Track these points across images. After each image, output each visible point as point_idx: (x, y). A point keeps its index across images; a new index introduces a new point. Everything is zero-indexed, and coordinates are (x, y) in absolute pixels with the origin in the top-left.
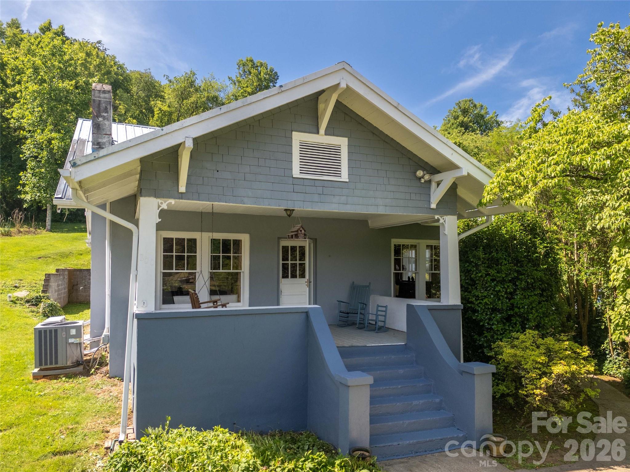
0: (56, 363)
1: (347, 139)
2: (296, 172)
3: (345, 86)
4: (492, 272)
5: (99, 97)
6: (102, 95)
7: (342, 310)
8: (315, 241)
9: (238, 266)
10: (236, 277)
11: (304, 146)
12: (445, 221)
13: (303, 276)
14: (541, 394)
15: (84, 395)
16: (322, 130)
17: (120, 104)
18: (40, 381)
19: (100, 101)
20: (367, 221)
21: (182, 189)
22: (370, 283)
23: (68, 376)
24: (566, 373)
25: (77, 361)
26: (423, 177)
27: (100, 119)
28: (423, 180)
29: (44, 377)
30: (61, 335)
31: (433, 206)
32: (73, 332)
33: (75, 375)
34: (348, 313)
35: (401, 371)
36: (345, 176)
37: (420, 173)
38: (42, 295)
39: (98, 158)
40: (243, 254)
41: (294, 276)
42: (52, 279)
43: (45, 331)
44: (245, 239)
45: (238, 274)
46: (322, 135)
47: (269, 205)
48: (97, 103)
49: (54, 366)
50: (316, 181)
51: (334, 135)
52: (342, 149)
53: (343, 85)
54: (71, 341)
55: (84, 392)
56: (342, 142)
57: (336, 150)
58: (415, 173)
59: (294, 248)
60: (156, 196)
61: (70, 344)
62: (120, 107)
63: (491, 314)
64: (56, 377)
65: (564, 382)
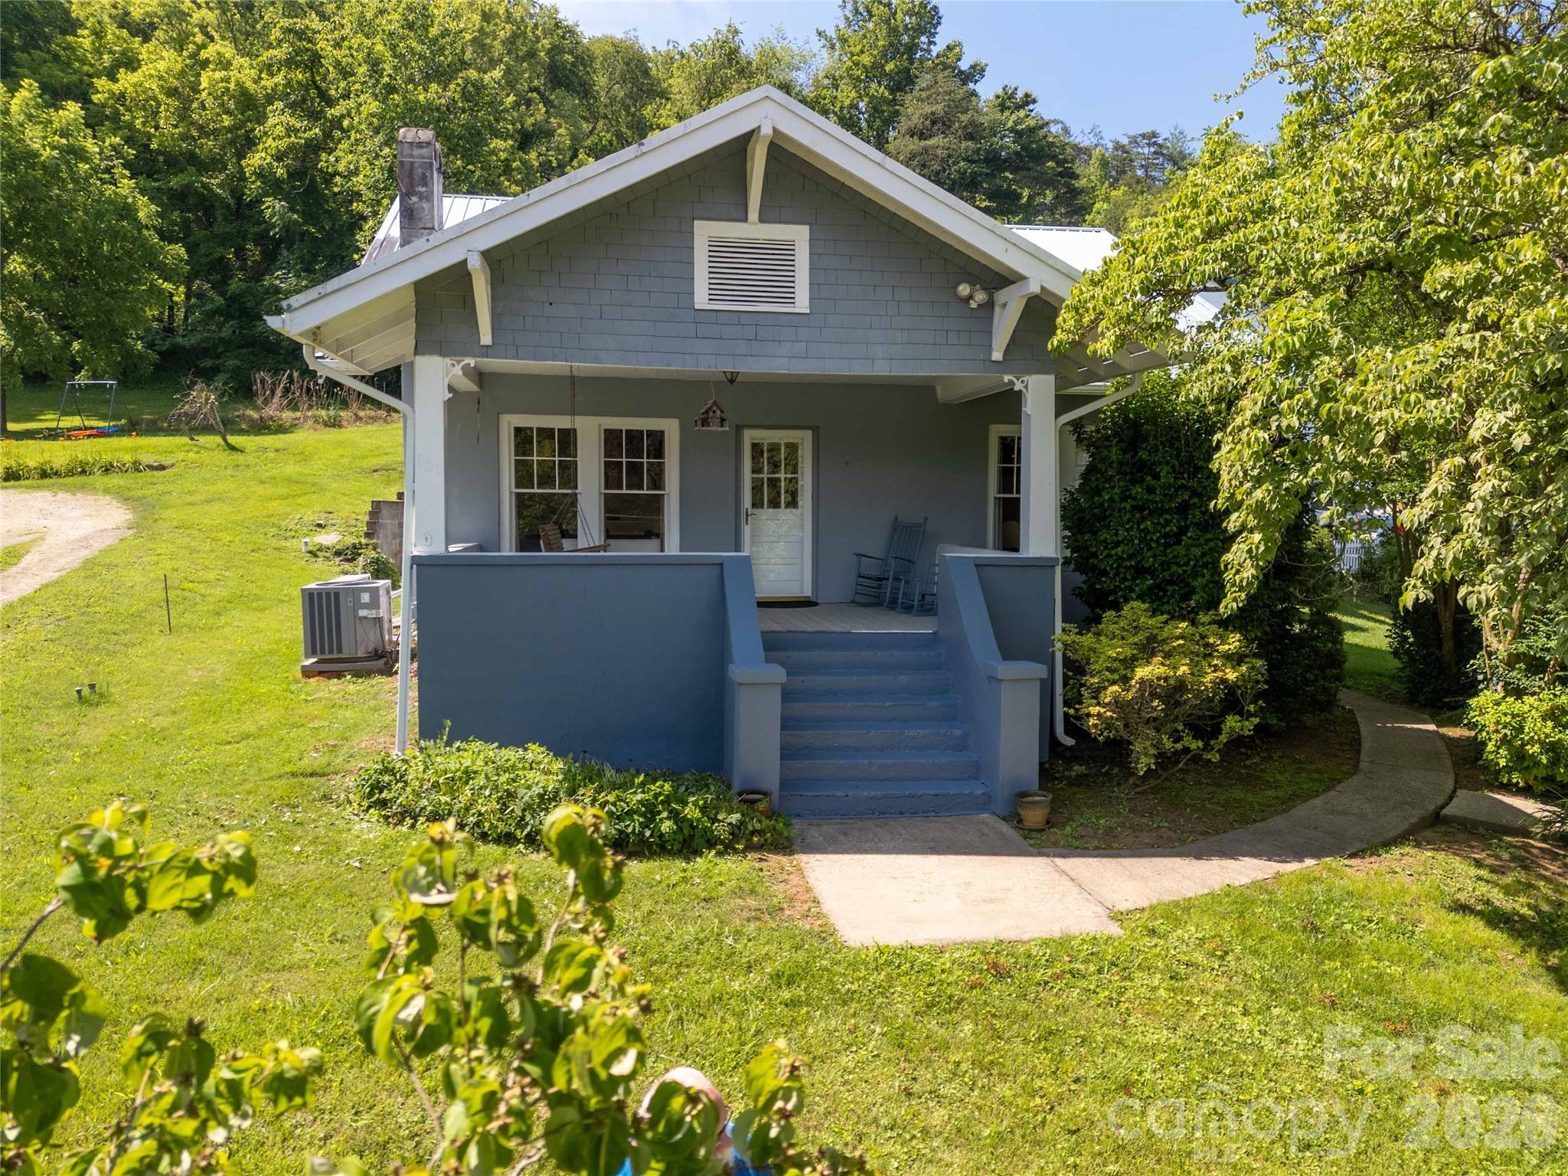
0: (340, 651)
1: (806, 228)
2: (701, 299)
3: (771, 132)
4: (1137, 490)
5: (412, 156)
6: (417, 152)
7: (864, 572)
8: (816, 430)
9: (657, 482)
10: (655, 505)
11: (718, 248)
12: (1026, 387)
13: (793, 503)
14: (1099, 715)
15: (373, 703)
16: (753, 214)
17: (560, 126)
18: (312, 680)
19: (412, 163)
20: (933, 388)
21: (486, 339)
22: (926, 519)
23: (357, 674)
24: (1159, 679)
25: (376, 651)
26: (971, 297)
27: (415, 199)
28: (973, 305)
29: (321, 673)
30: (346, 603)
31: (997, 355)
32: (366, 598)
33: (368, 674)
34: (880, 579)
35: (904, 679)
36: (802, 303)
37: (964, 290)
38: (363, 541)
39: (326, 295)
40: (666, 460)
41: (775, 504)
42: (385, 512)
43: (320, 594)
44: (671, 428)
45: (659, 499)
46: (754, 223)
47: (648, 364)
48: (407, 167)
49: (335, 656)
50: (743, 316)
51: (780, 222)
52: (796, 247)
53: (767, 131)
54: (363, 613)
55: (374, 698)
56: (799, 235)
57: (786, 249)
58: (956, 288)
59: (774, 448)
60: (443, 354)
61: (361, 618)
62: (559, 131)
63: (1134, 579)
64: (339, 675)
65: (1154, 695)
